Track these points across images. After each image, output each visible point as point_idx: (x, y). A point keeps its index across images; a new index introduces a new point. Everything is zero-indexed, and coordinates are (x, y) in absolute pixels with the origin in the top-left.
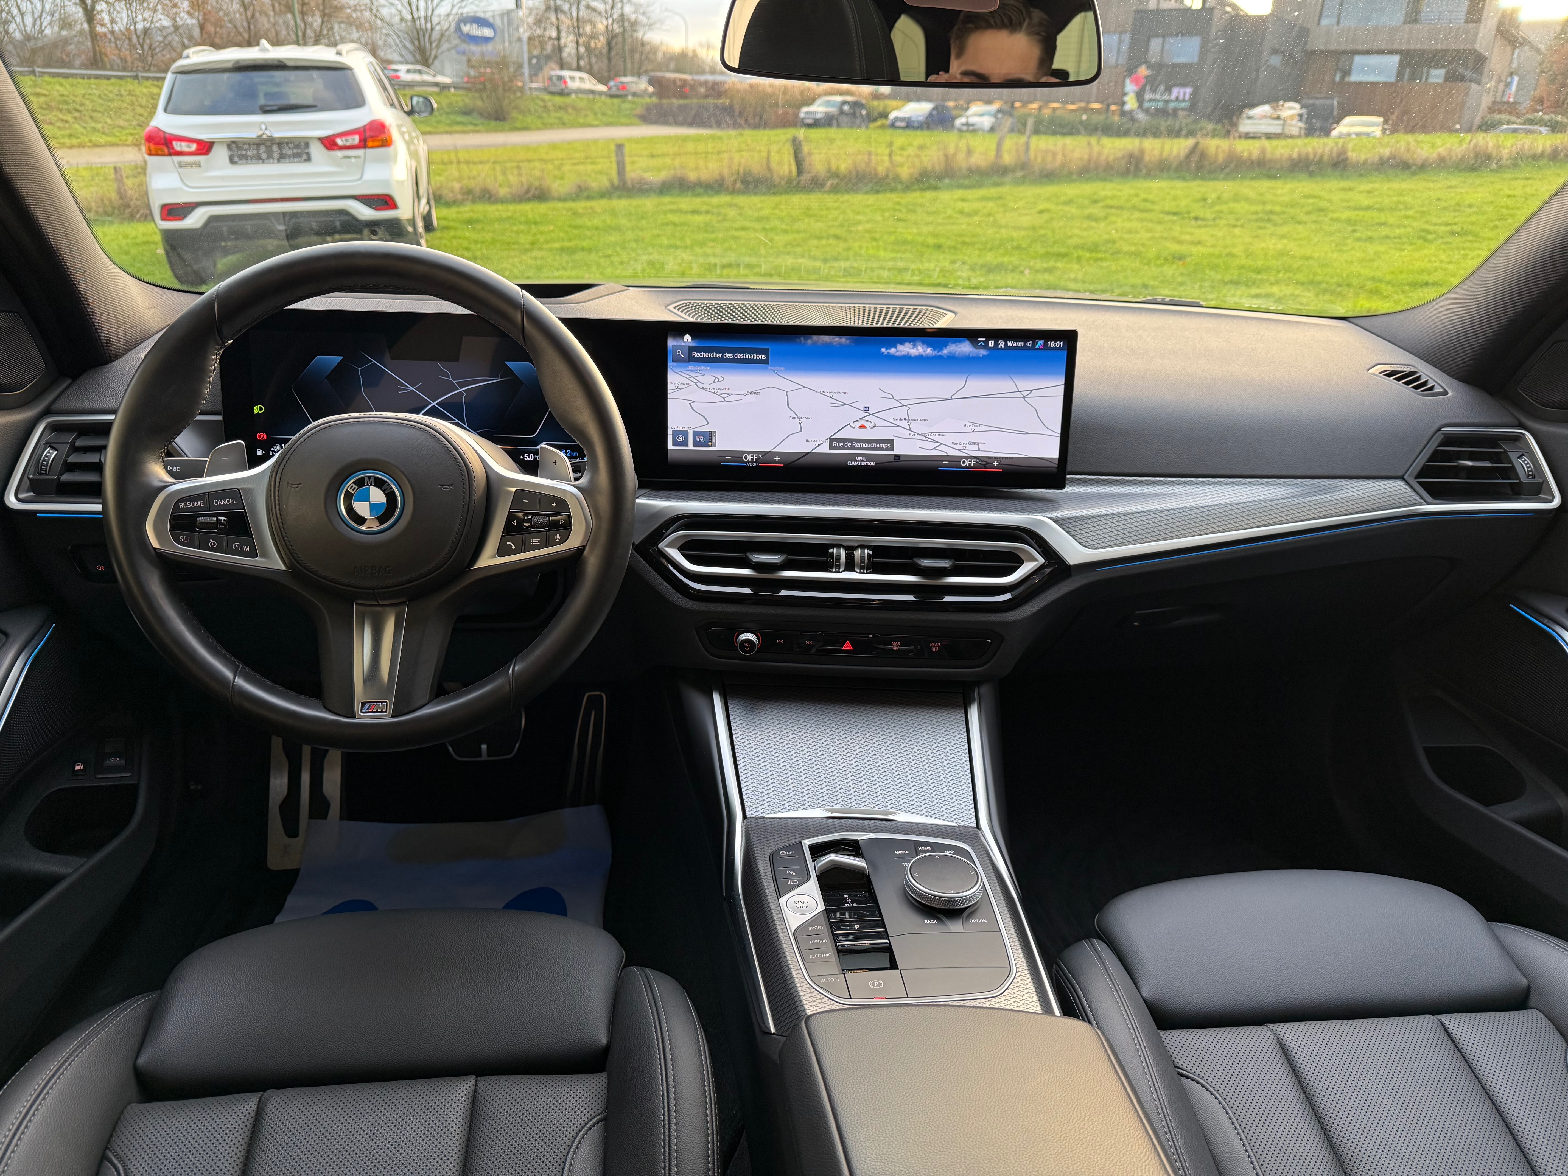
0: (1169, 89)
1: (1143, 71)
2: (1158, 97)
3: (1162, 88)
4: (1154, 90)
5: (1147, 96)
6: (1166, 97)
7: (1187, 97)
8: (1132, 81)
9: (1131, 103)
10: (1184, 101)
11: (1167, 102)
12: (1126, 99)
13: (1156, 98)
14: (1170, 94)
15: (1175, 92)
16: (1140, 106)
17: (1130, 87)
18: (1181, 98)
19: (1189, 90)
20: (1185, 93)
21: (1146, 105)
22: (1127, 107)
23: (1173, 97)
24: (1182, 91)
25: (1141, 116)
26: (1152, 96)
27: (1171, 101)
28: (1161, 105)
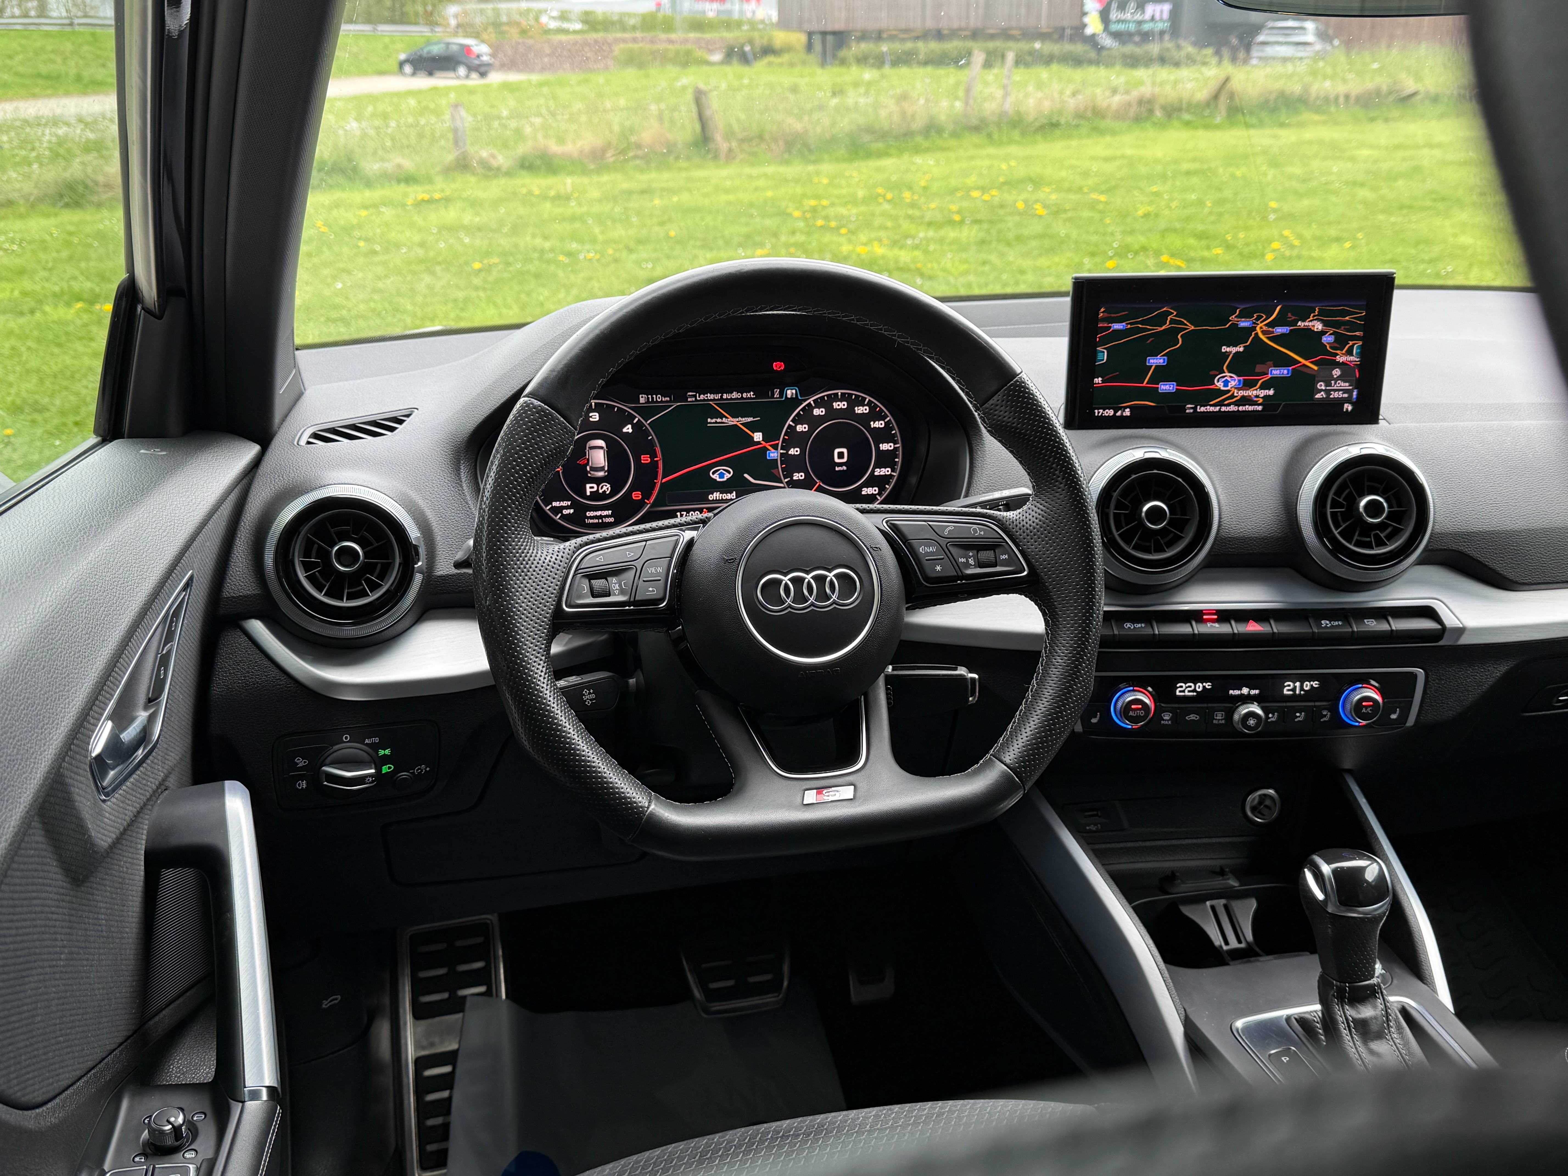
0: (1141, 7)
2: (1128, 16)
3: (1132, 5)
4: (1122, 7)
5: (1114, 15)
6: (1138, 17)
7: (1166, 15)
9: (1093, 25)
10: (1161, 20)
11: (1140, 23)
12: (1086, 20)
13: (1125, 18)
14: (1143, 13)
15: (1150, 9)
16: (1106, 29)
17: (1092, 5)
18: (1157, 16)
19: (1166, 8)
20: (1162, 12)
21: (1114, 27)
22: (1089, 31)
23: (1148, 16)
24: (1159, 8)
25: (1107, 41)
26: (1121, 16)
27: (1145, 22)
28: (1132, 27)
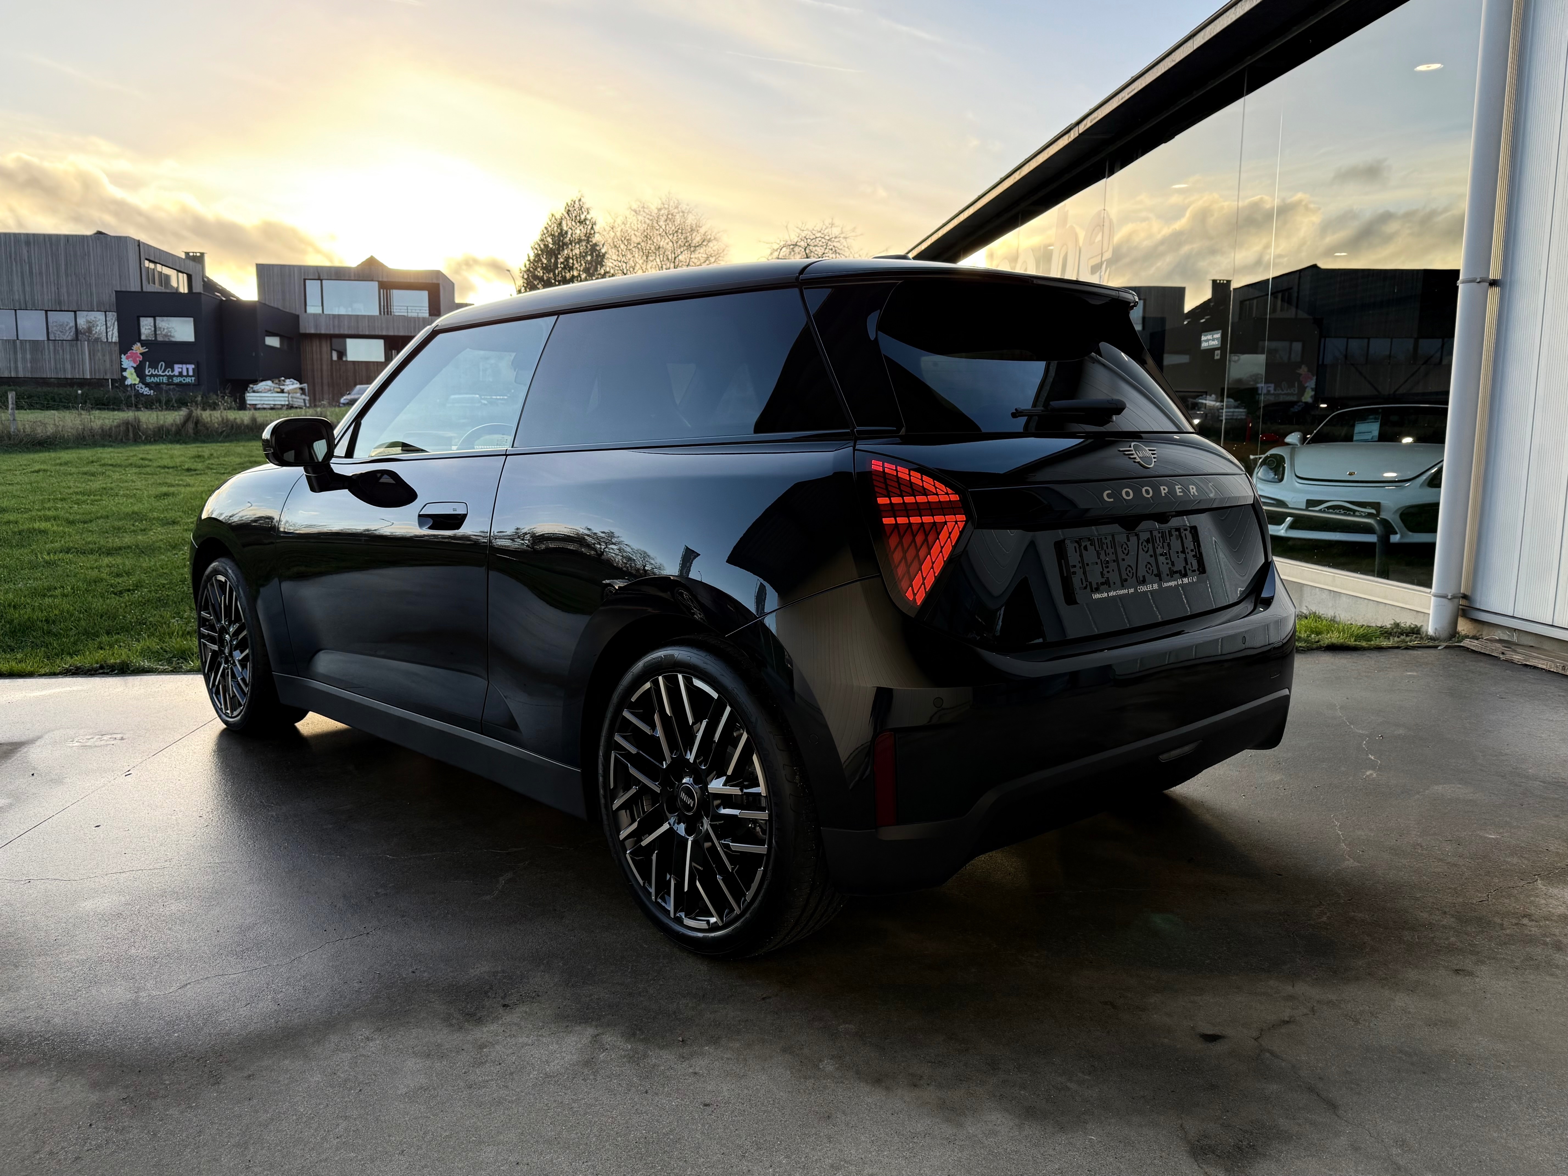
0: (170, 365)
1: (138, 348)
2: (160, 373)
3: (162, 364)
4: (154, 366)
5: (148, 372)
6: (168, 373)
7: (191, 373)
8: (127, 358)
9: (131, 378)
10: (188, 375)
11: (170, 377)
12: (124, 374)
13: (159, 374)
14: (173, 371)
15: (177, 368)
16: (143, 381)
17: (128, 363)
18: (185, 373)
19: (191, 367)
20: (187, 369)
21: (148, 380)
22: (128, 382)
23: (176, 373)
24: (184, 367)
25: (146, 391)
26: (153, 372)
27: (174, 376)
28: (165, 380)
